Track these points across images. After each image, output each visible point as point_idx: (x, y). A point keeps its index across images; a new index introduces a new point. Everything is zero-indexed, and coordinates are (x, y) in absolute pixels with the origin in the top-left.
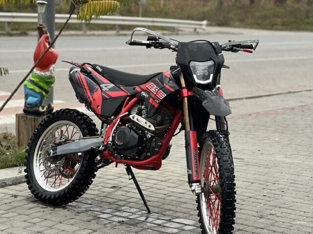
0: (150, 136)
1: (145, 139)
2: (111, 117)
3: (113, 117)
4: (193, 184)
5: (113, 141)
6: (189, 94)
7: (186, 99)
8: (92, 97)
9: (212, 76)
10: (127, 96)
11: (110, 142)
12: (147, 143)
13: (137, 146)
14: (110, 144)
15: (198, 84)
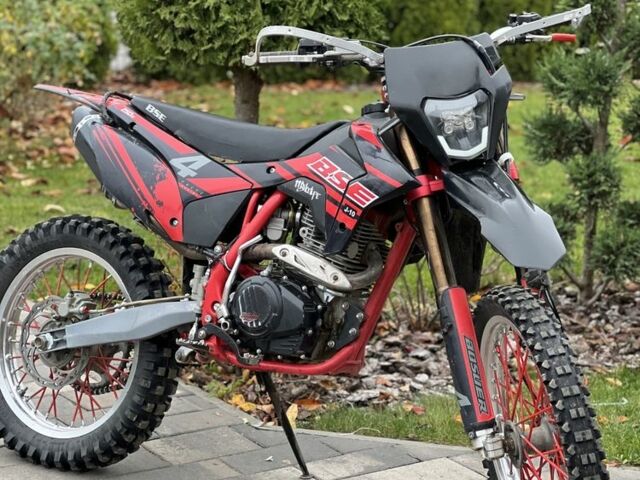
0: (331, 298)
1: (319, 307)
2: (213, 248)
3: (218, 249)
4: (478, 433)
5: (232, 317)
6: (434, 189)
7: (426, 202)
8: (154, 196)
9: (485, 131)
10: (253, 191)
11: (222, 321)
12: (326, 315)
13: (302, 329)
14: (225, 325)
15: (453, 159)
